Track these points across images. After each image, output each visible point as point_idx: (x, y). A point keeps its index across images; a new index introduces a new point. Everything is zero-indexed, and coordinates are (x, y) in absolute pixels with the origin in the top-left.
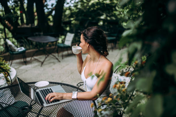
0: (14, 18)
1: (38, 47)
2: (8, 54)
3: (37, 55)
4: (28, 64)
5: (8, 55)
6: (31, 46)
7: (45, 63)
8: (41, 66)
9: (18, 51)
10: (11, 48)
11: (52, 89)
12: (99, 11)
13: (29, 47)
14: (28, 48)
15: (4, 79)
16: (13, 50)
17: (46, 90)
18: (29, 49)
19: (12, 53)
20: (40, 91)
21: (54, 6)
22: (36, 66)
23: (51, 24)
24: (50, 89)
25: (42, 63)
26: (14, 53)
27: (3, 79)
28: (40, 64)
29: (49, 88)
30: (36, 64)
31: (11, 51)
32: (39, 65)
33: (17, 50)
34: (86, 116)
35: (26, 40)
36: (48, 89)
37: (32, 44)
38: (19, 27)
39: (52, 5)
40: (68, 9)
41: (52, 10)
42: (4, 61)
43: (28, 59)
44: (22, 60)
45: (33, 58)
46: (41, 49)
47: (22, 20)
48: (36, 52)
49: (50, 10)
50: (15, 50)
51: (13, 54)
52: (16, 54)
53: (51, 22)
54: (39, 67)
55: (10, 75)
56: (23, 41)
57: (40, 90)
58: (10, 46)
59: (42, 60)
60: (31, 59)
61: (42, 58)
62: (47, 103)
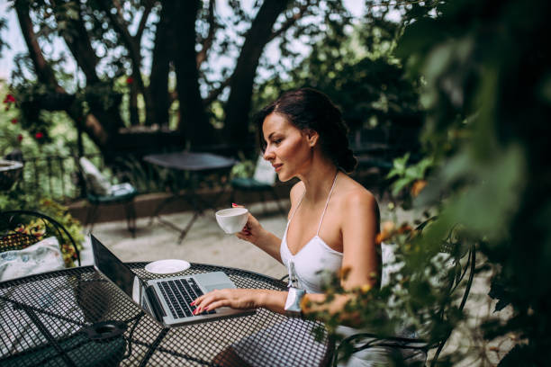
0: (106, 99)
1: (175, 186)
2: (82, 203)
3: (169, 212)
4: (140, 236)
5: (85, 208)
6: (153, 184)
7: (190, 234)
8: (180, 243)
9: (112, 195)
10: (91, 184)
11: (196, 281)
12: (366, 86)
13: (148, 185)
14: (143, 188)
15: (57, 254)
16: (98, 192)
17: (177, 282)
18: (147, 192)
19: (94, 198)
20: (158, 283)
21: (229, 73)
22: (165, 242)
23: (219, 125)
24: (192, 280)
25: (183, 234)
26: (102, 199)
27: (53, 254)
28: (176, 236)
29: (187, 278)
30: (164, 236)
31: (93, 193)
32: (172, 241)
33: (109, 192)
34: (300, 363)
35: (138, 165)
36: (184, 281)
37: (156, 177)
38: (122, 131)
39: (224, 72)
40: (271, 85)
41: (223, 85)
42: (69, 216)
43: (142, 222)
44: (124, 225)
45: (156, 220)
46: (182, 192)
47: (134, 110)
48: (168, 201)
49: (217, 86)
50: (103, 190)
51: (98, 203)
52: (108, 203)
53: (218, 120)
54: (174, 245)
55: (81, 257)
56: (130, 165)
57: (160, 281)
58: (91, 177)
59: (183, 226)
60: (150, 224)
61: (182, 220)
62: (174, 315)
